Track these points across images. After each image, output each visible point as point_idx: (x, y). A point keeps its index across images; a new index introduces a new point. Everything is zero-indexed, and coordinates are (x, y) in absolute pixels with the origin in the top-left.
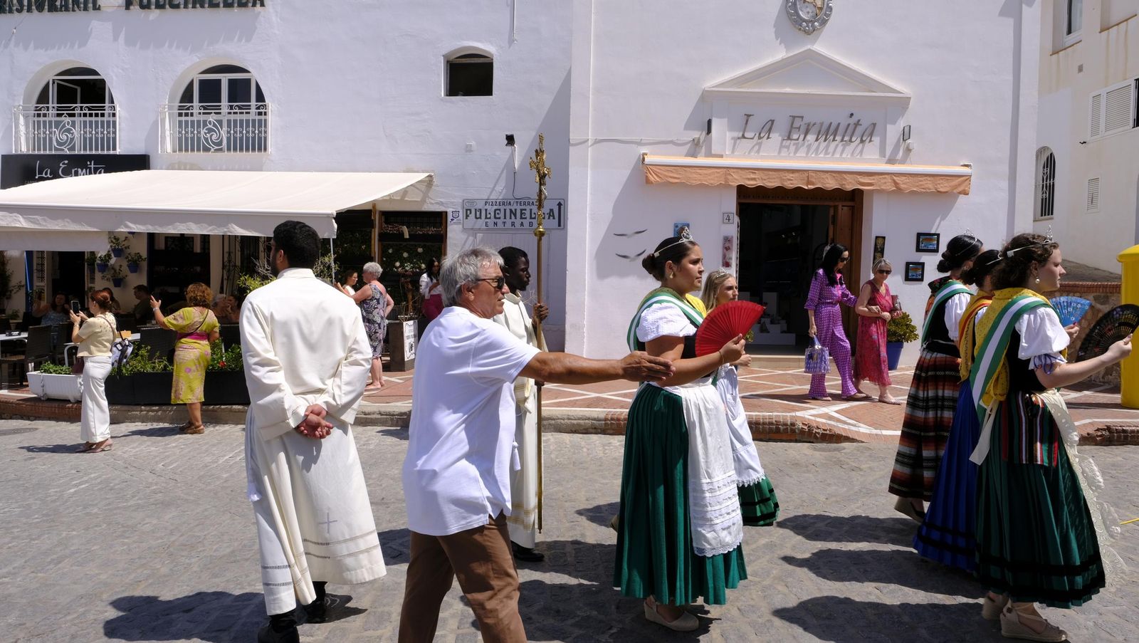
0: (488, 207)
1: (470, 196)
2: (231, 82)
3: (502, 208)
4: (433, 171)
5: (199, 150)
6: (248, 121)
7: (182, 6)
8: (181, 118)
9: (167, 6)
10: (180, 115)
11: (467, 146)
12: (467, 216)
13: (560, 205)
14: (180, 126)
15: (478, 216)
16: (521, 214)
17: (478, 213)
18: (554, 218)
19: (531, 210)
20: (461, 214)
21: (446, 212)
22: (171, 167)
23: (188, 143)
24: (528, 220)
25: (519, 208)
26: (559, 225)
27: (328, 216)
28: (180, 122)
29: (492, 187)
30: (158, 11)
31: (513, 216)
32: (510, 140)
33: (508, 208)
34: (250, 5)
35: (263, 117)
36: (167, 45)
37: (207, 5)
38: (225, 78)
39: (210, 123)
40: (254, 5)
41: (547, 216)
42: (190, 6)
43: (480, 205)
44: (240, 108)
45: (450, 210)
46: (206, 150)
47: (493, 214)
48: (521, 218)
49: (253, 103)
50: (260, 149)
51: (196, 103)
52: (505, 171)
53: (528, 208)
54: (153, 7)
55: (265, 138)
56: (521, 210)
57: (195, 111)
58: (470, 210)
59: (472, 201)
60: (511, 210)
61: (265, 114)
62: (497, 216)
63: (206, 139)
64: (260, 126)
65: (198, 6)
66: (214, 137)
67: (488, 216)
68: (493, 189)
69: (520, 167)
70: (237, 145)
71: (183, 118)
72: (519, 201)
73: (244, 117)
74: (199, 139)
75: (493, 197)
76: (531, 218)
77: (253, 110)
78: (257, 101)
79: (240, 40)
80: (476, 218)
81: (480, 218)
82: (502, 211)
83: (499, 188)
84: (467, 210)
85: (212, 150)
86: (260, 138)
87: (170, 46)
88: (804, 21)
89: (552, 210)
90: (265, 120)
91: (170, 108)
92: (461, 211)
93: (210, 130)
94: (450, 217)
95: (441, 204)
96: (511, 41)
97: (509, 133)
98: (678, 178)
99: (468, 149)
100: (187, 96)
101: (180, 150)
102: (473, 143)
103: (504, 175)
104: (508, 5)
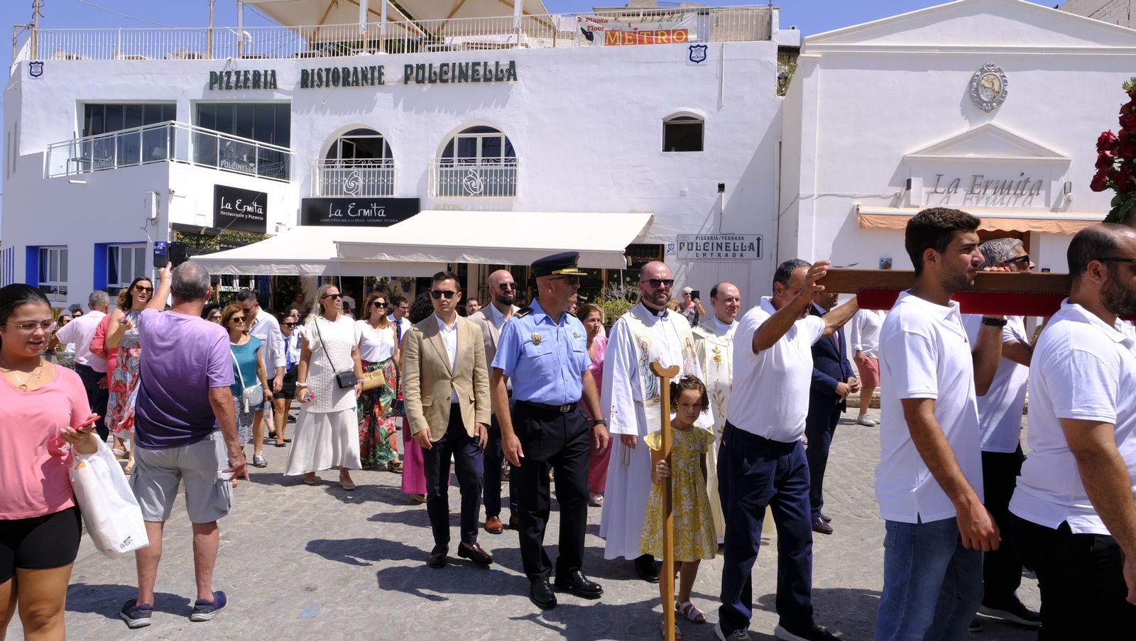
0: (698, 241)
1: (683, 232)
2: (484, 139)
3: (710, 242)
4: (653, 212)
5: (461, 194)
6: (496, 171)
7: (450, 81)
8: (442, 169)
9: (438, 81)
10: (441, 166)
11: (682, 191)
12: (681, 248)
13: (759, 239)
14: (441, 176)
15: (690, 248)
16: (726, 246)
17: (690, 246)
18: (754, 250)
19: (734, 243)
20: (675, 246)
21: (663, 245)
22: (437, 208)
23: (445, 190)
24: (732, 251)
25: (724, 242)
26: (758, 256)
27: (619, 252)
28: (441, 172)
29: (702, 224)
30: (430, 84)
31: (719, 249)
32: (721, 187)
33: (715, 242)
34: (505, 79)
35: (513, 168)
36: (437, 110)
37: (470, 80)
38: (479, 137)
39: (470, 173)
40: (508, 79)
41: (748, 249)
42: (457, 80)
43: (692, 239)
44: (495, 161)
45: (666, 243)
46: (467, 194)
47: (702, 246)
48: (726, 250)
49: (503, 157)
50: (511, 194)
51: (455, 158)
52: (713, 212)
53: (732, 242)
54: (427, 82)
55: (515, 185)
56: (726, 243)
57: (455, 163)
58: (684, 244)
59: (685, 236)
60: (718, 243)
61: (516, 165)
62: (706, 248)
63: (467, 186)
64: (511, 176)
65: (463, 80)
66: (473, 184)
67: (699, 248)
68: (703, 226)
69: (727, 207)
70: (490, 190)
71: (444, 169)
72: (725, 237)
73: (494, 168)
74: (461, 186)
75: (703, 232)
76: (734, 250)
77: (503, 163)
78: (507, 155)
79: (496, 107)
80: (689, 250)
81: (692, 250)
82: (711, 244)
83: (708, 226)
84: (681, 243)
85: (472, 194)
86: (511, 185)
87: (440, 111)
88: (985, 102)
89: (752, 244)
90: (515, 170)
91: (437, 161)
92: (676, 244)
93: (470, 179)
94: (666, 249)
95: (660, 238)
96: (720, 107)
97: (721, 183)
98: (886, 224)
99: (683, 194)
100: (448, 152)
101: (441, 194)
102: (687, 189)
103: (712, 216)
104: (717, 78)
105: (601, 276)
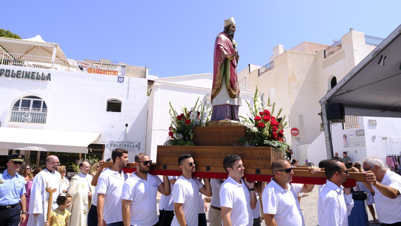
0: (118, 143)
1: (112, 140)
2: (34, 101)
3: (122, 144)
4: (101, 132)
5: (20, 121)
6: (38, 114)
7: (21, 77)
8: (13, 111)
9: (16, 77)
10: (13, 110)
11: (112, 126)
12: (111, 146)
13: (139, 144)
14: (12, 113)
15: (114, 146)
16: (128, 146)
17: (115, 145)
18: (137, 147)
19: (131, 145)
20: (109, 145)
21: (104, 145)
22: (9, 126)
23: (13, 119)
24: (130, 148)
25: (127, 144)
26: (139, 149)
28: (12, 112)
29: (119, 138)
30: (12, 78)
31: (125, 146)
32: (127, 125)
33: (124, 144)
34: (46, 80)
35: (46, 113)
36: (13, 88)
37: (30, 78)
38: (32, 100)
39: (26, 113)
40: (47, 80)
41: (135, 147)
42: (24, 78)
43: (115, 143)
44: (38, 110)
45: (106, 144)
46: (23, 122)
48: (128, 147)
49: (41, 108)
50: (43, 123)
51: (20, 107)
52: (123, 134)
53: (130, 144)
54: (10, 76)
55: (46, 119)
56: (128, 145)
57: (20, 109)
58: (112, 144)
59: (113, 142)
60: (125, 145)
61: (47, 112)
63: (24, 119)
64: (44, 115)
65: (27, 78)
66: (27, 118)
67: (118, 146)
68: (120, 138)
69: (128, 133)
70: (34, 121)
71: (14, 111)
72: (127, 142)
73: (37, 112)
74: (21, 118)
75: (120, 141)
76: (131, 147)
77: (41, 111)
78: (43, 108)
79: (41, 89)
80: (114, 147)
81: (115, 147)
82: (122, 145)
83: (121, 138)
84: (111, 144)
85: (26, 122)
86: (44, 120)
87: (15, 88)
88: (208, 104)
89: (137, 145)
90: (46, 114)
91: (11, 108)
92: (109, 144)
93: (26, 116)
94: (105, 146)
95: (103, 142)
96: (127, 98)
97: (127, 123)
99: (113, 127)
100: (17, 104)
101: (11, 121)
102: (114, 125)
103: (123, 135)
104: (127, 88)
105: (79, 156)
